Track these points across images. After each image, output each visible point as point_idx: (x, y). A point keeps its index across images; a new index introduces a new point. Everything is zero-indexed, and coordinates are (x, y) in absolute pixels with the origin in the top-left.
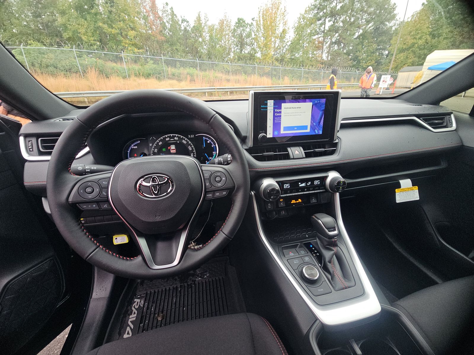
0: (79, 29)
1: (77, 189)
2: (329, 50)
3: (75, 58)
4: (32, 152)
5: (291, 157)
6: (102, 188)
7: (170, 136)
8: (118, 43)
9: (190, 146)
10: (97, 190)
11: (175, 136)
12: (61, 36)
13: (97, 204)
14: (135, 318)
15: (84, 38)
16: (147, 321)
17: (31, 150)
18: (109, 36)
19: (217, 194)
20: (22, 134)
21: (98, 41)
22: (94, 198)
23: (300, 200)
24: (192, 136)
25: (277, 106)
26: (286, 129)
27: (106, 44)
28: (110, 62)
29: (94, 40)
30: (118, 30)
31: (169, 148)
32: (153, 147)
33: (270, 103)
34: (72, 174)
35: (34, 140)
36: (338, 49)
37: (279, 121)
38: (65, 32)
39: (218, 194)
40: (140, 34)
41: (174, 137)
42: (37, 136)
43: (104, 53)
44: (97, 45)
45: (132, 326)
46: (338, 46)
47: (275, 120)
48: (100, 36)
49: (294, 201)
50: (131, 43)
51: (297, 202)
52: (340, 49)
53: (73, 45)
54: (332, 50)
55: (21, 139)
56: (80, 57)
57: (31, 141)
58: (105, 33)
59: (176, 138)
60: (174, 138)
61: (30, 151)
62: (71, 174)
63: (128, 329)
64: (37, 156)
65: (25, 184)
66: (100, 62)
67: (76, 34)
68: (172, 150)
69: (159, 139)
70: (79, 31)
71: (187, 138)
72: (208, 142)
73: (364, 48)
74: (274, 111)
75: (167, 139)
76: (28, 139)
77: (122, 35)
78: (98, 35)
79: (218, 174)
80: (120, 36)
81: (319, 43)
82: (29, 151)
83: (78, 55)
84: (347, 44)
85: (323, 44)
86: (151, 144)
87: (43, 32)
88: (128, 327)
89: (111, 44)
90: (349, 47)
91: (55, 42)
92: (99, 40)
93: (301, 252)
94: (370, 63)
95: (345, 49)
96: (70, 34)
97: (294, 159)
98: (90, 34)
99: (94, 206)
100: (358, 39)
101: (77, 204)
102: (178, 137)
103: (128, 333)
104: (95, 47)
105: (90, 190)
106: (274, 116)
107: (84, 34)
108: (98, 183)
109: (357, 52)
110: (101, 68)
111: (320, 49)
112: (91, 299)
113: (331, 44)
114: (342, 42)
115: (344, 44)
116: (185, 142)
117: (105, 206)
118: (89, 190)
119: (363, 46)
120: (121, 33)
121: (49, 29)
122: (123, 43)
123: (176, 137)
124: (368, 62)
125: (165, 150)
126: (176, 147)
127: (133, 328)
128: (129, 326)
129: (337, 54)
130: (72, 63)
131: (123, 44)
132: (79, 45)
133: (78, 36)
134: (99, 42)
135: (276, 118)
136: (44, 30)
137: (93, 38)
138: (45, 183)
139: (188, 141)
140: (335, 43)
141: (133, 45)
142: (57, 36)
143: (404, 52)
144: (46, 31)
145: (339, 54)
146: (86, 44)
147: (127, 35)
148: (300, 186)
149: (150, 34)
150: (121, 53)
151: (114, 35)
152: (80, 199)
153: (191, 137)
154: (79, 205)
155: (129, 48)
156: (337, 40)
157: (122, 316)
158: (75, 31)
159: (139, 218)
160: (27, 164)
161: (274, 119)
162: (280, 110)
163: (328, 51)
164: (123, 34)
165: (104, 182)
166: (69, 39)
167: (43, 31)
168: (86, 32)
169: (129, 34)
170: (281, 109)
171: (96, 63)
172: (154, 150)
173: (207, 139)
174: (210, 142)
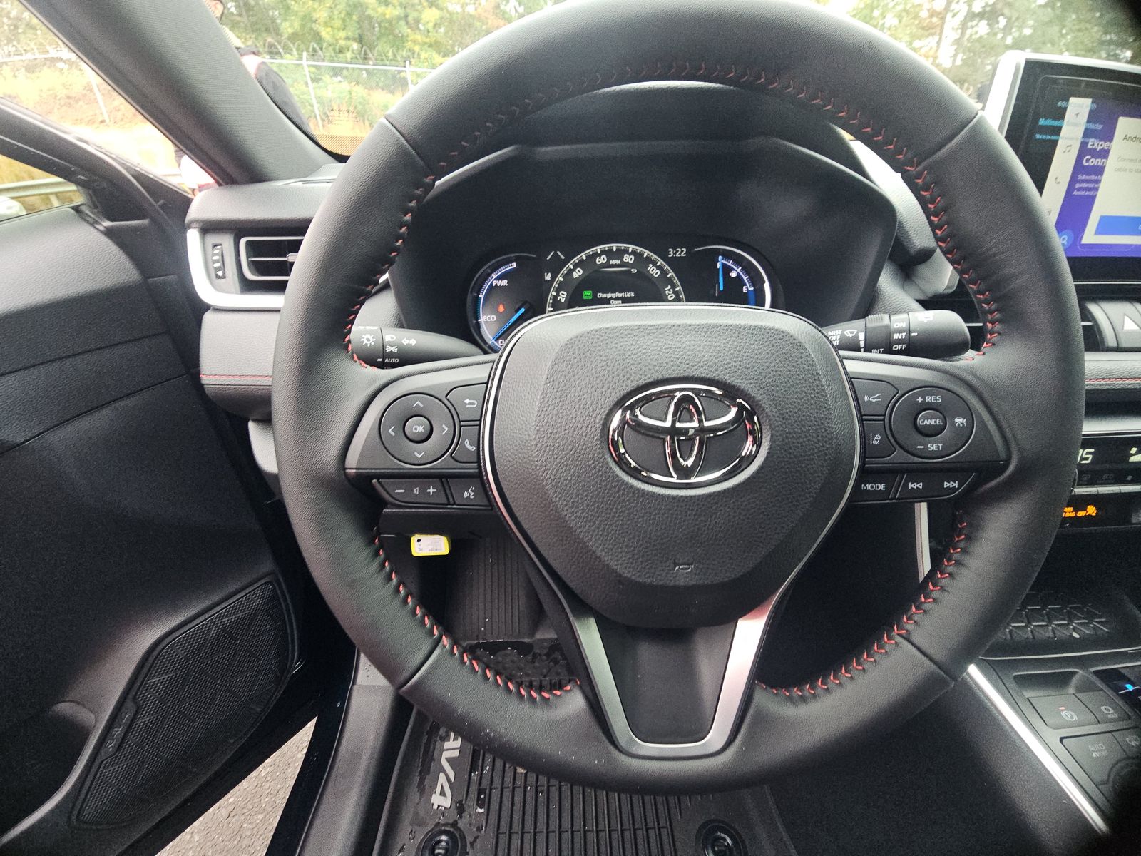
0: (314, 10)
1: (379, 419)
2: (963, 34)
3: (306, 84)
4: (223, 280)
5: (1111, 341)
6: (460, 421)
7: (611, 249)
8: (399, 41)
9: (669, 287)
10: (443, 430)
11: (626, 251)
12: (277, 32)
13: (441, 487)
14: (458, 751)
15: (326, 34)
16: (488, 768)
17: (220, 273)
18: (380, 26)
19: (915, 486)
20: (192, 222)
21: (354, 40)
22: (431, 462)
23: (1092, 510)
24: (682, 252)
25: (1101, 126)
26: (1108, 224)
27: (372, 47)
28: (380, 90)
29: (347, 38)
30: (398, 8)
32: (555, 285)
33: (1078, 109)
34: (356, 358)
35: (227, 241)
36: (988, 34)
37: (1090, 189)
38: (286, 20)
39: (920, 486)
40: (448, 15)
41: (621, 253)
42: (238, 229)
43: (367, 70)
44: (353, 51)
45: (452, 775)
46: (989, 24)
47: (1077, 186)
48: (359, 26)
49: (1071, 509)
50: (427, 40)
51: (1081, 514)
52: (995, 34)
53: (302, 51)
54: (971, 36)
55: (193, 236)
56: (316, 80)
57: (221, 245)
58: (370, 18)
59: (628, 258)
60: (621, 258)
61: (218, 277)
62: (353, 358)
63: (442, 779)
64: (237, 293)
65: (206, 380)
66: (359, 91)
67: (309, 25)
69: (576, 259)
70: (315, 15)
71: (665, 258)
72: (733, 275)
73: (1067, 34)
74: (1083, 145)
75: (600, 261)
76: (212, 239)
77: (407, 23)
78: (356, 25)
79: (928, 399)
80: (402, 23)
81: (931, 16)
82: (216, 276)
83: (313, 76)
84: (1018, 19)
85: (943, 19)
86: (549, 275)
87: (238, 22)
88: (442, 775)
89: (383, 47)
90: (1020, 28)
91: (264, 45)
92: (357, 36)
93: (1103, 708)
95: (1011, 34)
96: (297, 25)
97: (1118, 349)
98: (338, 23)
99: (431, 491)
100: (1049, 10)
101: (374, 481)
102: (634, 253)
103: (443, 793)
104: (349, 55)
105: (421, 429)
106: (1079, 168)
107: (326, 24)
108: (446, 402)
109: (1044, 43)
110: (360, 107)
111: (932, 34)
112: (355, 687)
113: (968, 19)
114: (1002, 15)
115: (1009, 19)
116: (654, 271)
117: (466, 495)
118: (416, 427)
119: (1062, 29)
120: (406, 16)
121: (251, 13)
122: (409, 43)
123: (630, 254)
125: (591, 297)
127: (453, 780)
128: (444, 771)
129: (984, 47)
130: (301, 96)
131: (409, 45)
132: (314, 50)
133: (312, 29)
134: (356, 41)
135: (1084, 177)
136: (240, 15)
137: (345, 32)
138: (268, 381)
139: (666, 267)
140: (981, 15)
141: (430, 46)
142: (267, 30)
144: (245, 19)
145: (992, 48)
146: (331, 48)
147: (418, 21)
148: (1132, 459)
149: (471, 16)
150: (405, 67)
151: (390, 22)
152: (385, 463)
153: (677, 255)
154: (380, 483)
155: (423, 55)
156: (988, 9)
157: (425, 738)
158: (305, 16)
159: (608, 565)
160: (208, 317)
161: (1073, 180)
162: (1105, 145)
163: (959, 39)
164: (410, 19)
165: (467, 401)
166: (293, 37)
167: (238, 18)
168: (330, 17)
169: (423, 16)
170: (1110, 138)
171: (351, 94)
172: (558, 295)
173: (730, 264)
174: (738, 273)
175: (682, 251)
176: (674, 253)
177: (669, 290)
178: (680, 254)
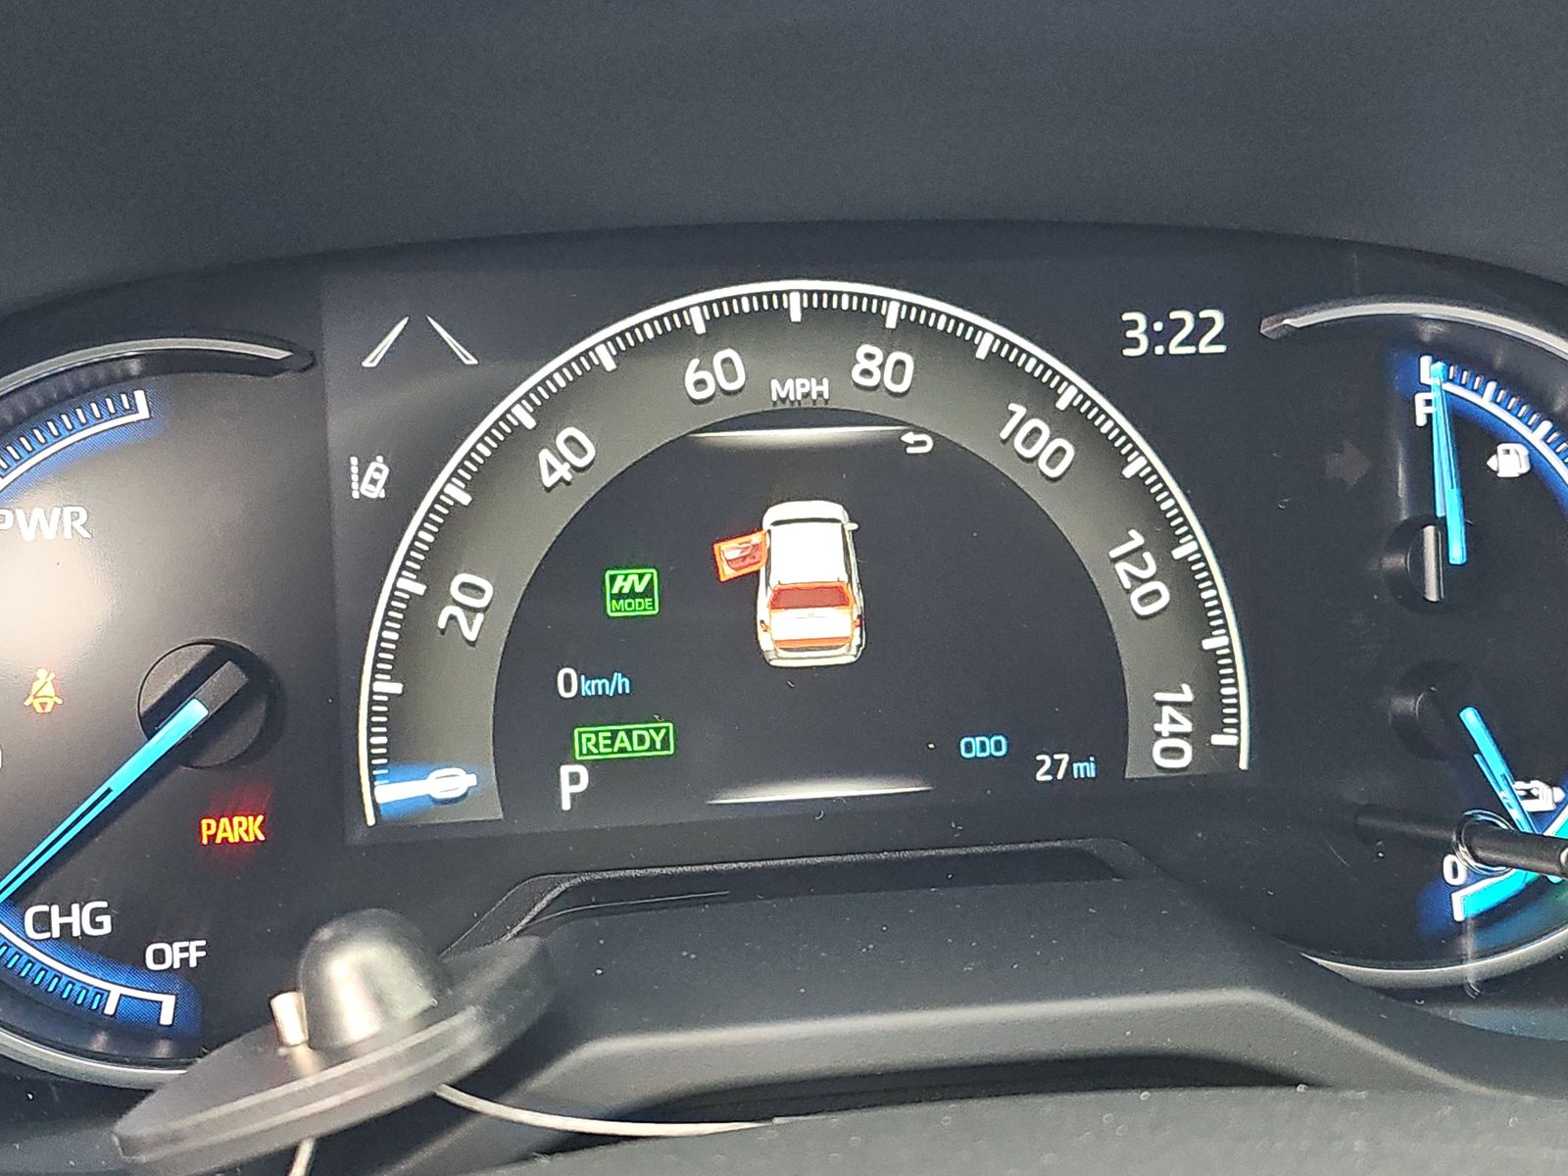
7: (772, 315)
11: (864, 323)
24: (1200, 333)
31: (729, 551)
32: (416, 530)
41: (833, 334)
59: (877, 368)
60: (839, 366)
68: (789, 598)
69: (554, 371)
71: (1102, 365)
72: (1508, 463)
86: (381, 472)
102: (911, 334)
116: (1038, 446)
123: (889, 341)
125: (648, 608)
126: (865, 546)
139: (1115, 420)
153: (1176, 348)
172: (437, 594)
173: (1486, 399)
174: (1534, 456)
175: (1202, 326)
176: (1154, 338)
177: (1134, 556)
178: (1193, 339)
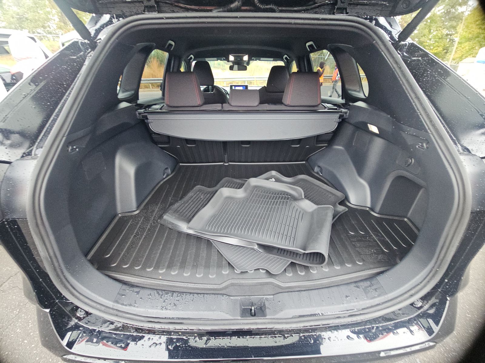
94: (436, 50)
124: (435, 49)
143: (470, 42)
